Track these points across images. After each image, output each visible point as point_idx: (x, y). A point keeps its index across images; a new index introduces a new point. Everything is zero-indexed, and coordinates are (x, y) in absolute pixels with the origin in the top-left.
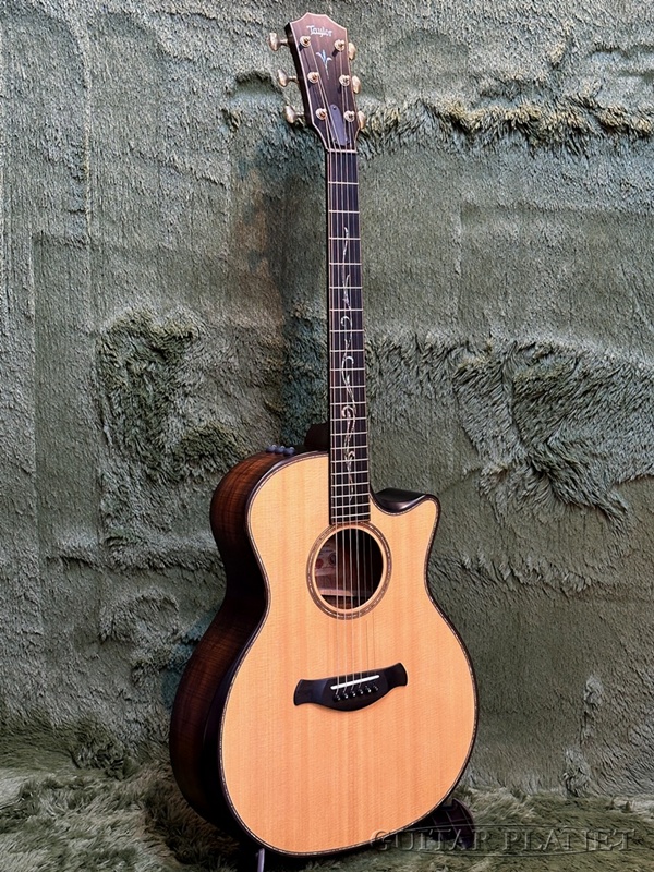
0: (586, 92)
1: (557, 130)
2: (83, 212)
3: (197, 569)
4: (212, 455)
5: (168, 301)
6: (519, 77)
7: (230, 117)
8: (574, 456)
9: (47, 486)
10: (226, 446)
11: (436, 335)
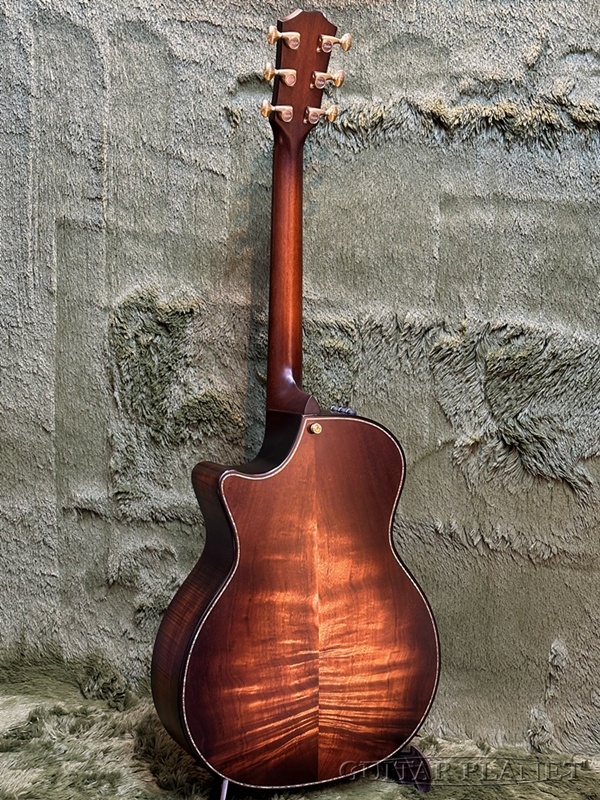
0: (559, 91)
1: (531, 126)
2: (100, 199)
3: (195, 524)
4: (209, 420)
5: (173, 280)
6: (497, 77)
7: (232, 114)
8: (542, 431)
9: (64, 444)
10: (222, 413)
11: (415, 316)
